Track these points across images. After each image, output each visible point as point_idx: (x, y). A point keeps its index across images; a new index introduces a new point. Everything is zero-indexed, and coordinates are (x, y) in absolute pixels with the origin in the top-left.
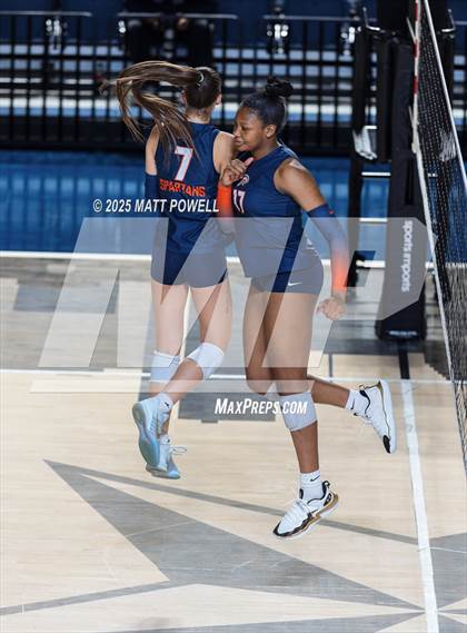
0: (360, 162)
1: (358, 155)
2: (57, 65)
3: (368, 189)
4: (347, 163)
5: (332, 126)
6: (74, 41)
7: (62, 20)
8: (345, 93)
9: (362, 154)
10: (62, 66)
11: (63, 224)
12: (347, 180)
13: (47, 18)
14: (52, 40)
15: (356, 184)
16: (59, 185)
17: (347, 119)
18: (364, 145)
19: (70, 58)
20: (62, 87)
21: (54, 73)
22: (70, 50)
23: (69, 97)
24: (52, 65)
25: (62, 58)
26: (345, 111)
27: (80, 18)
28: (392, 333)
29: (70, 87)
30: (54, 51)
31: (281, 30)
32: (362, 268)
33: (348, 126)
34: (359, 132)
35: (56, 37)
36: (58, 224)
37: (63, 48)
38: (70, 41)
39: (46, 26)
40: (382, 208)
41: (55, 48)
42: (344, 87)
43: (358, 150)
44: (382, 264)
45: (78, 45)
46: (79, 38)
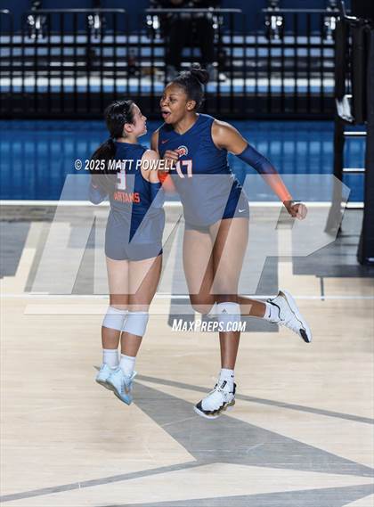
0: (342, 124)
1: (340, 118)
2: (98, 52)
4: (332, 125)
5: (319, 96)
6: (111, 31)
7: (101, 16)
8: (328, 70)
9: (344, 118)
10: (102, 52)
13: (89, 14)
14: (93, 31)
15: (340, 142)
17: (331, 90)
18: (344, 110)
19: (108, 45)
20: (102, 69)
21: (96, 58)
22: (108, 39)
23: (108, 77)
24: (94, 52)
25: (102, 45)
26: (329, 83)
27: (115, 14)
28: (371, 259)
29: (109, 69)
30: (95, 40)
31: (277, 21)
32: (345, 208)
33: (331, 95)
34: (341, 99)
35: (96, 29)
37: (102, 38)
38: (107, 32)
39: (88, 20)
41: (96, 38)
42: (328, 64)
43: (340, 114)
44: (361, 205)
45: (114, 35)
46: (115, 29)
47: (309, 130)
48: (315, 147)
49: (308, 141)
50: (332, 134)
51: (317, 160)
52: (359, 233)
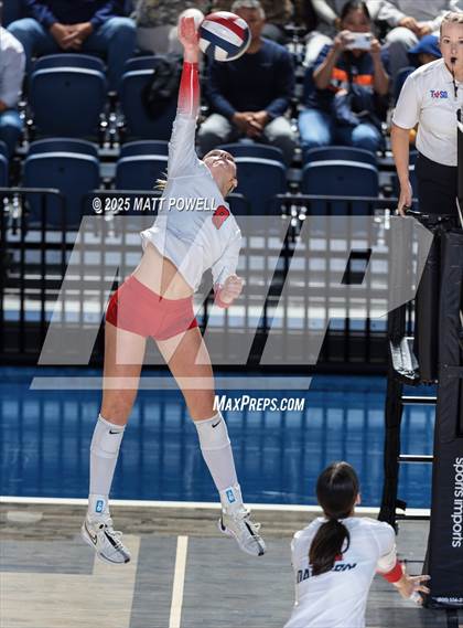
0: (397, 382)
1: (395, 372)
2: (17, 256)
3: (408, 417)
4: (383, 382)
5: (363, 334)
6: (38, 224)
7: (23, 197)
9: (403, 373)
10: (23, 256)
11: (27, 460)
12: (383, 405)
13: (3, 195)
14: (10, 223)
15: (394, 412)
16: (21, 410)
17: (383, 328)
18: (403, 361)
19: (33, 246)
20: (23, 284)
21: (14, 267)
22: (33, 237)
23: (33, 297)
24: (12, 255)
25: (23, 246)
27: (44, 195)
28: (439, 600)
29: (33, 284)
30: (12, 237)
31: (299, 213)
32: (403, 517)
33: (383, 335)
34: (398, 343)
35: (15, 220)
36: (21, 459)
37: (24, 234)
38: (32, 224)
39: (2, 205)
40: (426, 440)
41: (14, 233)
43: (397, 368)
44: (427, 512)
45: (43, 230)
46: (44, 220)
47: (346, 390)
48: (356, 417)
49: (345, 408)
50: (383, 397)
51: (359, 438)
52: (423, 559)
